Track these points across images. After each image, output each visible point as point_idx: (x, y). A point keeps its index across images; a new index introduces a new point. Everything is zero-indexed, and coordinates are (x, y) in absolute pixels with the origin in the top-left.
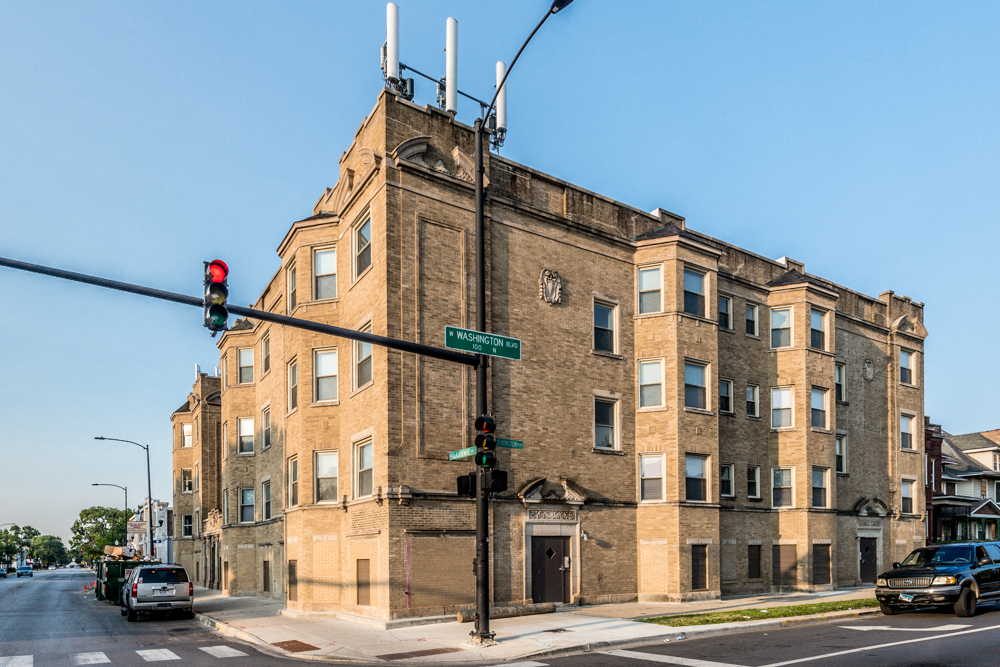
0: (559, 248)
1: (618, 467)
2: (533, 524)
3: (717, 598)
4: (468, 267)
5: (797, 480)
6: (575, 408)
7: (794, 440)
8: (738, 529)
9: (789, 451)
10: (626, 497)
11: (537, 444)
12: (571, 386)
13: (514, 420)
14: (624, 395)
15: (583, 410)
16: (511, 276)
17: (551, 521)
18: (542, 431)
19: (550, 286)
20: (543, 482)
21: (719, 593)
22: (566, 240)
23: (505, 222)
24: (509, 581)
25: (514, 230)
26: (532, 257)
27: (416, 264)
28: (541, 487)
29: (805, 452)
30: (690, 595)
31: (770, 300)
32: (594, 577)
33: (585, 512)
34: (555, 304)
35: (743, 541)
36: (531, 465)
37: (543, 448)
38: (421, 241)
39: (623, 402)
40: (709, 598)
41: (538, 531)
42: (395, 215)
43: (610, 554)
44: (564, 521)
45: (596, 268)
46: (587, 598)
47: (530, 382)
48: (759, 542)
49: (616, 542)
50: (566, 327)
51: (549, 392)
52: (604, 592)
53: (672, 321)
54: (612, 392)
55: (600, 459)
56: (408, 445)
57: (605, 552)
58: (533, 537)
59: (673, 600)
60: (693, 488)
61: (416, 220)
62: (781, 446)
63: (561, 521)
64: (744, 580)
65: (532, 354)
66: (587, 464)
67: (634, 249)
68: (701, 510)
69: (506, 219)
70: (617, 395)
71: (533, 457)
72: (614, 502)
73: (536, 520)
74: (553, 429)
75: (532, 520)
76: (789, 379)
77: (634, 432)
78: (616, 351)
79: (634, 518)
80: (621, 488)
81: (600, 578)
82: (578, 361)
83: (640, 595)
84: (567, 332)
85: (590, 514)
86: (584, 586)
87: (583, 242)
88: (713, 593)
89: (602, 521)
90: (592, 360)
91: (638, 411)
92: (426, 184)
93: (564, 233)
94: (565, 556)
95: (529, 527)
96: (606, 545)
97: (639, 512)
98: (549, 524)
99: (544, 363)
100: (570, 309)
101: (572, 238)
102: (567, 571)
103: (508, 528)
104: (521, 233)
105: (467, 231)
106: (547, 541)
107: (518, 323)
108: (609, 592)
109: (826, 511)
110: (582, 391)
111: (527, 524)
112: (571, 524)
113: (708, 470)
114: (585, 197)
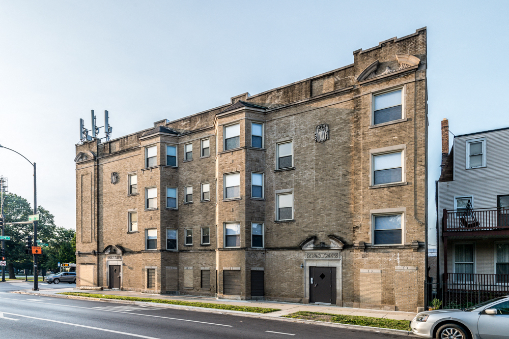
0: (117, 162)
1: (136, 238)
3: (159, 293)
6: (122, 219)
8: (194, 261)
10: (139, 249)
12: (120, 211)
13: (104, 227)
14: (139, 209)
16: (104, 180)
17: (114, 259)
19: (113, 178)
22: (119, 158)
23: (102, 164)
24: (102, 280)
25: (105, 164)
28: (110, 248)
32: (127, 280)
34: (115, 183)
35: (198, 268)
36: (109, 241)
37: (112, 235)
39: (138, 212)
41: (111, 263)
45: (129, 163)
46: (124, 288)
47: (108, 213)
48: (208, 268)
49: (134, 267)
50: (119, 190)
51: (114, 215)
52: (130, 286)
54: (134, 209)
55: (129, 236)
57: (131, 271)
58: (110, 266)
61: (81, 176)
63: (117, 259)
65: (109, 204)
66: (126, 238)
68: (152, 253)
69: (103, 162)
70: (136, 209)
72: (135, 252)
73: (110, 260)
80: (137, 246)
81: (130, 281)
82: (123, 201)
85: (126, 257)
86: (124, 283)
87: (124, 156)
89: (130, 259)
90: (127, 198)
93: (119, 156)
94: (119, 272)
96: (131, 269)
98: (114, 261)
100: (119, 184)
101: (121, 157)
102: (120, 277)
103: (102, 262)
106: (114, 267)
107: (105, 195)
108: (132, 287)
110: (124, 212)
111: (108, 261)
112: (120, 261)
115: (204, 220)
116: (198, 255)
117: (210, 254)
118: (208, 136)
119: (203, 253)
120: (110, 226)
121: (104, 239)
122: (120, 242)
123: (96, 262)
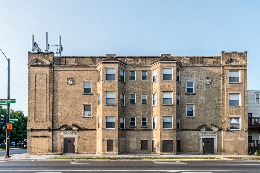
0: (73, 72)
1: (90, 121)
4: (46, 82)
6: (77, 108)
7: (157, 109)
8: (137, 135)
9: (156, 112)
10: (93, 128)
11: (65, 117)
12: (76, 103)
13: (59, 112)
14: (93, 103)
15: (79, 108)
16: (59, 81)
18: (67, 114)
20: (66, 125)
22: (75, 70)
23: (57, 70)
24: (57, 148)
25: (60, 71)
26: (65, 76)
27: (34, 84)
28: (66, 127)
29: (159, 112)
31: (152, 69)
32: (82, 147)
33: (80, 132)
35: (139, 139)
36: (64, 122)
37: (67, 118)
38: (35, 79)
39: (93, 105)
41: (65, 136)
42: (30, 75)
43: (87, 142)
44: (73, 134)
45: (83, 74)
46: (79, 152)
47: (64, 104)
49: (89, 139)
50: (75, 89)
51: (69, 105)
52: (85, 151)
54: (89, 103)
55: (85, 119)
56: (32, 120)
57: (85, 141)
58: (64, 138)
60: (109, 125)
62: (154, 111)
64: (139, 150)
65: (64, 97)
66: (81, 121)
67: (96, 67)
68: (111, 131)
69: (58, 69)
70: (90, 103)
71: (64, 120)
72: (89, 129)
73: (65, 134)
74: (70, 113)
76: (156, 91)
77: (96, 112)
79: (96, 133)
80: (92, 126)
81: (84, 148)
82: (78, 97)
83: (97, 152)
84: (75, 90)
85: (81, 132)
86: (79, 149)
87: (80, 69)
88: (115, 153)
89: (85, 134)
90: (83, 96)
91: (97, 106)
92: (37, 67)
93: (75, 68)
94: (74, 142)
96: (86, 140)
97: (97, 131)
98: (69, 135)
99: (68, 99)
100: (75, 86)
101: (77, 69)
102: (74, 146)
103: (57, 136)
104: (62, 71)
105: (46, 74)
106: (68, 139)
107: (61, 91)
108: (87, 151)
109: (171, 130)
110: (79, 104)
111: (62, 135)
112: (75, 135)
113: (115, 120)
114: (81, 58)
115: (143, 113)
116: (140, 132)
117: (148, 132)
118: (146, 70)
119: (143, 131)
120: (65, 112)
121: (59, 120)
122: (75, 123)
123: (51, 136)
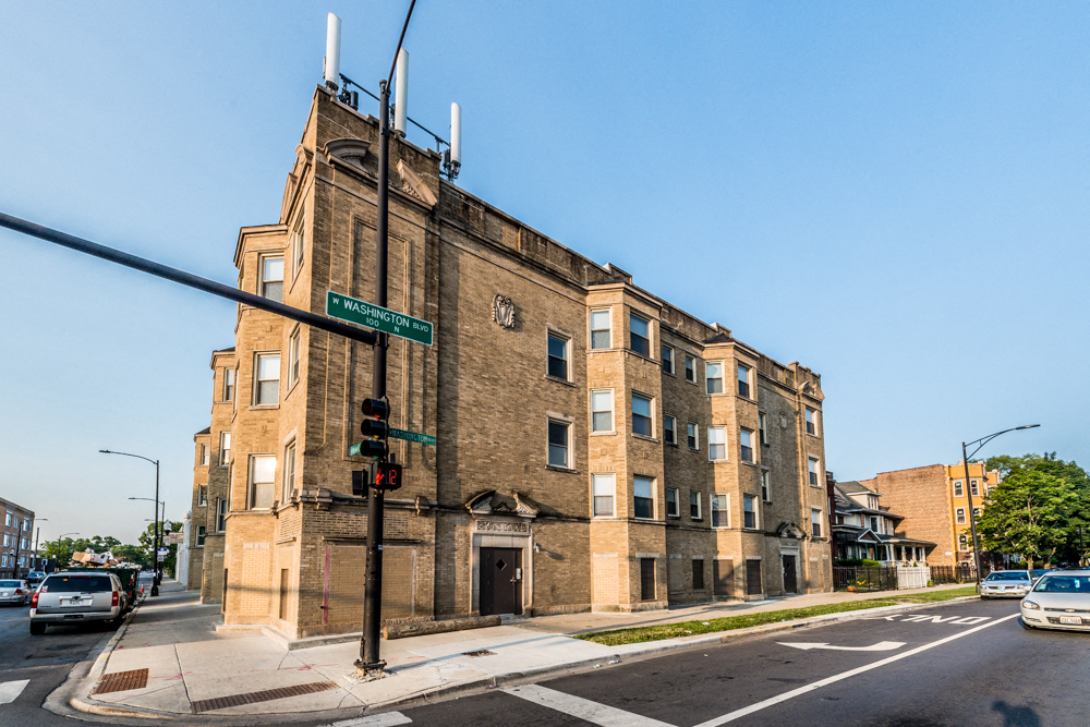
0: (513, 278)
1: (571, 484)
2: (482, 535)
3: (665, 608)
4: (412, 276)
5: (731, 504)
6: (529, 427)
7: (728, 470)
8: (683, 545)
9: (724, 479)
10: (580, 513)
11: (488, 457)
12: (523, 405)
14: (577, 419)
15: (536, 428)
16: (461, 295)
17: (502, 532)
18: (493, 445)
19: (503, 310)
20: (492, 493)
21: (666, 603)
22: (518, 272)
23: (455, 244)
24: (453, 593)
25: (465, 253)
26: (485, 282)
27: (350, 263)
28: (490, 498)
29: (737, 481)
30: (639, 605)
31: (706, 355)
32: (547, 588)
33: (538, 525)
34: (509, 328)
35: (688, 556)
36: (481, 477)
37: (494, 461)
38: (357, 242)
39: (576, 426)
40: (657, 608)
41: (486, 542)
42: (325, 210)
43: (562, 566)
44: (515, 533)
45: (550, 303)
47: (481, 397)
48: (701, 557)
49: (569, 555)
50: (519, 350)
51: (501, 409)
52: (557, 603)
53: (620, 357)
54: (566, 415)
55: (554, 475)
56: (332, 446)
57: (558, 564)
58: (481, 548)
59: (623, 610)
60: (641, 507)
61: (351, 220)
62: (717, 475)
63: (512, 532)
64: (690, 591)
65: (483, 371)
66: (541, 479)
67: (586, 293)
68: (648, 526)
69: (457, 241)
70: (570, 419)
71: (484, 469)
72: (568, 517)
73: (486, 531)
74: (505, 443)
75: (481, 531)
76: (722, 419)
77: (587, 453)
78: (570, 379)
79: (587, 532)
80: (575, 505)
81: (553, 589)
82: (531, 383)
83: (593, 606)
84: (521, 355)
86: (536, 597)
87: (537, 278)
88: (661, 604)
89: (555, 534)
90: (546, 384)
91: (590, 434)
92: (365, 189)
93: (519, 266)
94: (517, 567)
95: (477, 539)
97: (592, 527)
98: (500, 535)
99: (496, 380)
100: (522, 336)
101: (526, 272)
102: (519, 583)
103: (453, 538)
104: (473, 257)
105: (412, 243)
106: (496, 552)
107: (468, 340)
108: (563, 603)
109: (755, 532)
110: (535, 411)
111: (475, 535)
112: (523, 536)
113: (654, 491)
114: (539, 239)
116: (688, 536)
117: (702, 534)
118: (693, 352)
119: (694, 533)
123: (430, 537)
